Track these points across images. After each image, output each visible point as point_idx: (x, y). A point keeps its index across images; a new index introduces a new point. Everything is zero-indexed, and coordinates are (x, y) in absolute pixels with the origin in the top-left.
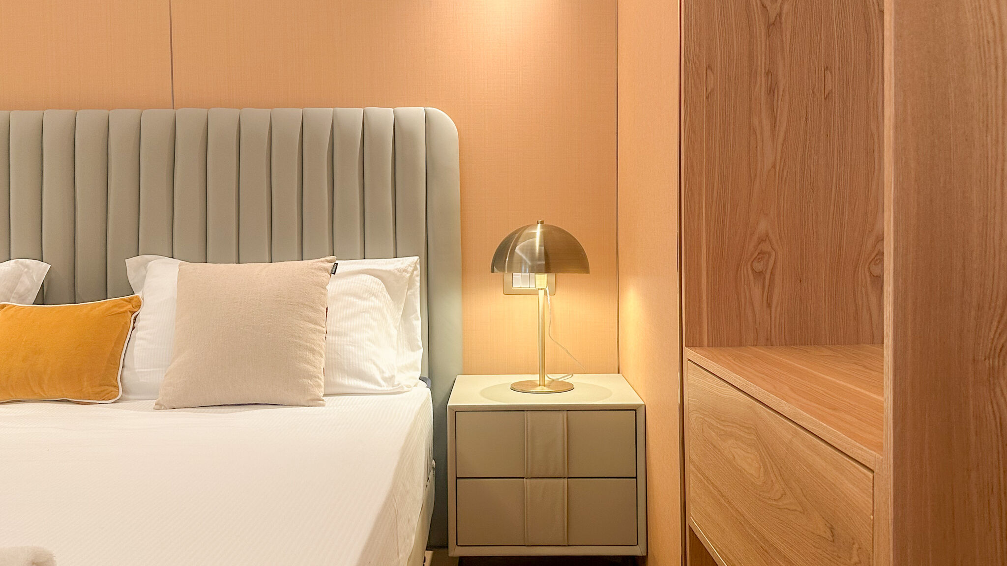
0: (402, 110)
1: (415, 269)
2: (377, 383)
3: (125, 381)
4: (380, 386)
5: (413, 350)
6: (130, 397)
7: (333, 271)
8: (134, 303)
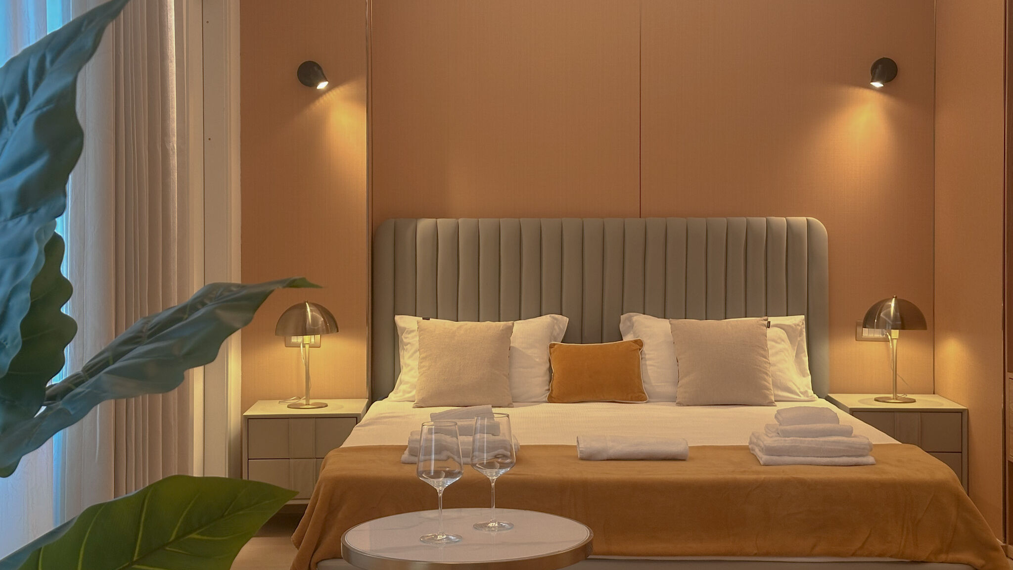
0: (792, 219)
1: (803, 324)
2: (798, 395)
3: (647, 390)
4: (800, 396)
5: (804, 376)
7: (769, 326)
8: (639, 344)
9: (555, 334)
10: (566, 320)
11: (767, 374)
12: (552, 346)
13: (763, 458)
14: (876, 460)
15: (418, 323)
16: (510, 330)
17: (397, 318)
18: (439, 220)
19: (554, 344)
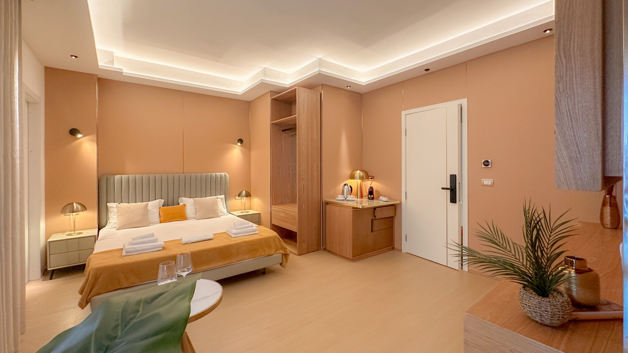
0: (221, 173)
1: (224, 197)
3: (187, 217)
4: (226, 214)
5: (226, 209)
6: (190, 219)
7: (218, 198)
8: (185, 205)
9: (160, 204)
10: (163, 200)
11: (218, 210)
12: (160, 208)
13: (233, 236)
14: (260, 232)
15: (116, 205)
16: (147, 205)
17: (108, 204)
18: (122, 175)
19: (160, 207)
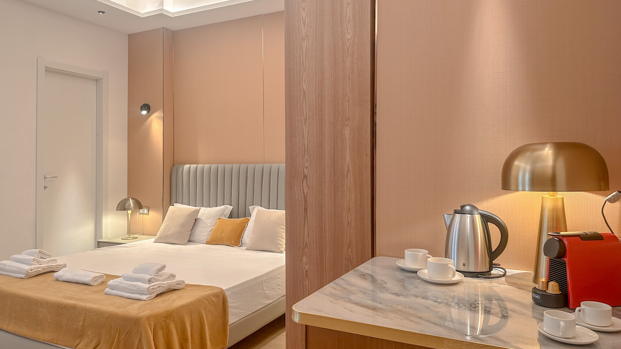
3: (242, 241)
6: (243, 246)
8: (248, 220)
10: (232, 207)
12: (218, 219)
18: (191, 165)
